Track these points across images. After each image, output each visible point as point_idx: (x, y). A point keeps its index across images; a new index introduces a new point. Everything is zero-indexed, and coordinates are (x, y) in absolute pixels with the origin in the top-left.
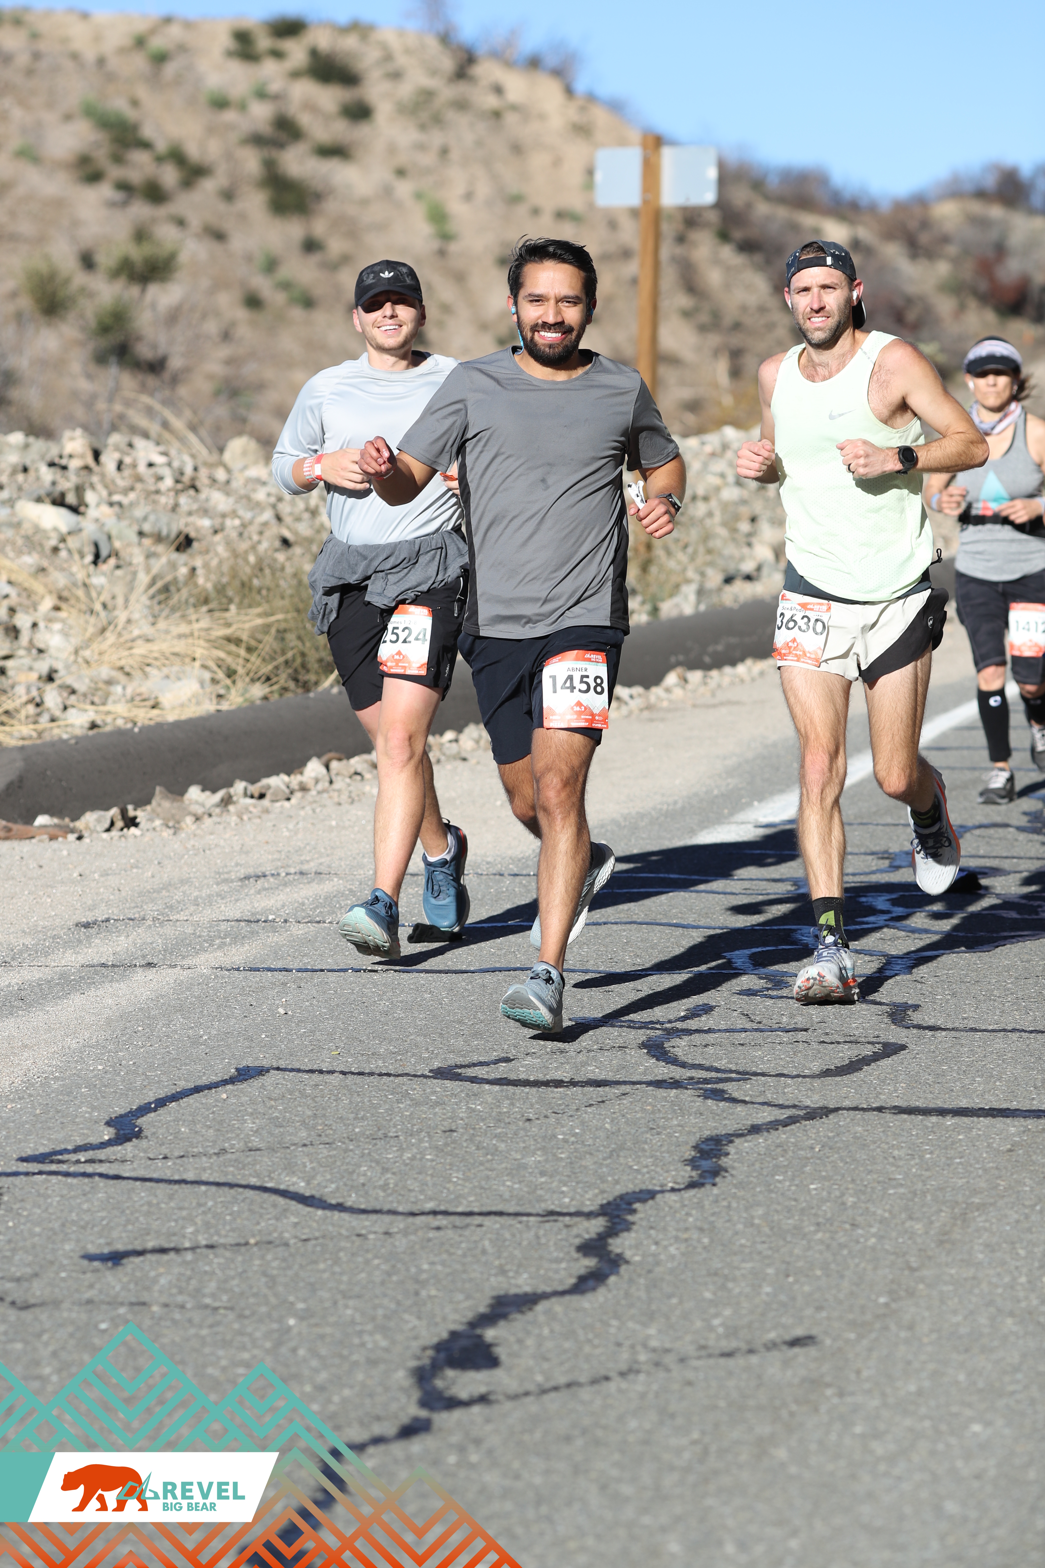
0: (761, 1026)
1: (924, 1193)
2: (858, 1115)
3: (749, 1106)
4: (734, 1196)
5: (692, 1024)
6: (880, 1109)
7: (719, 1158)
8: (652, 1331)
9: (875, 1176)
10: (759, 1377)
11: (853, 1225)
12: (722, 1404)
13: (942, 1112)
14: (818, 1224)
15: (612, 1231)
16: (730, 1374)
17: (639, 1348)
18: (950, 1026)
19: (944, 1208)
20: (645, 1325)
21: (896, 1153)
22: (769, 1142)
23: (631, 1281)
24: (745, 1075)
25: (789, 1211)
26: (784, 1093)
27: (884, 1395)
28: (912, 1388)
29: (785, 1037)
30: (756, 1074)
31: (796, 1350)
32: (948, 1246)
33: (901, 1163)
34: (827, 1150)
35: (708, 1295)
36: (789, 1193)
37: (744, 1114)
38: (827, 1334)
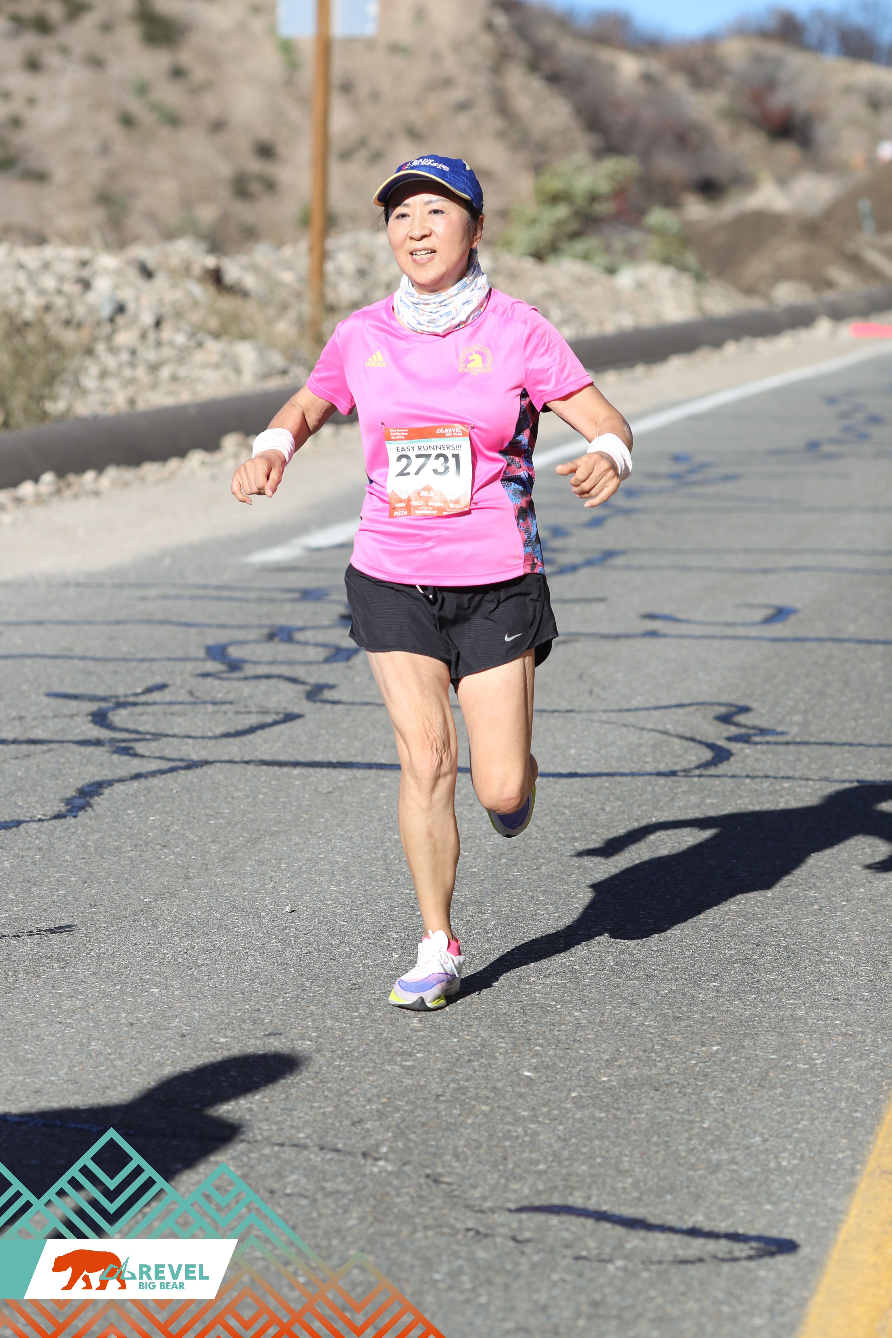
0: (198, 701)
1: (238, 823)
2: (228, 766)
3: (145, 760)
4: (84, 825)
5: (142, 699)
6: (247, 762)
7: (91, 797)
9: (207, 811)
10: (10, 954)
11: (164, 846)
13: (296, 764)
14: (136, 846)
18: (350, 700)
19: (245, 834)
21: (237, 794)
22: (142, 786)
24: (156, 736)
25: (120, 835)
26: (180, 750)
27: (100, 966)
29: (210, 708)
30: (167, 736)
31: (53, 935)
32: (227, 861)
33: (235, 801)
34: (184, 791)
36: (130, 823)
37: (136, 766)
38: (85, 924)
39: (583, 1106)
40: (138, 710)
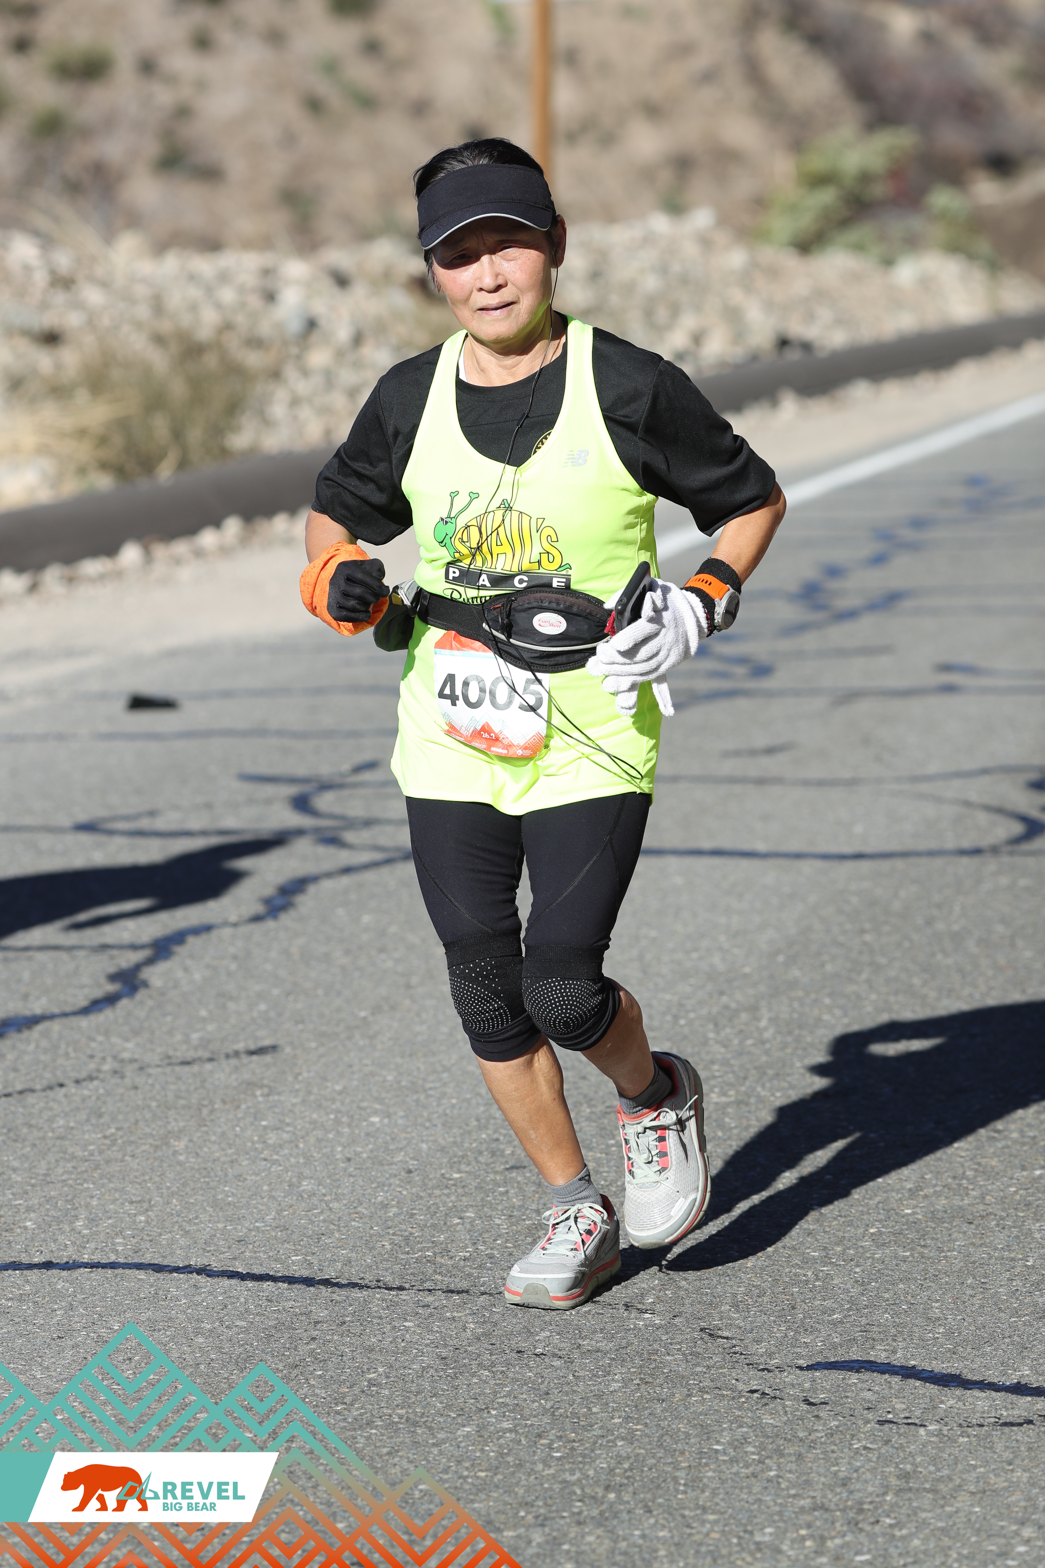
3: (356, 850)
4: (287, 928)
5: (350, 779)
7: (293, 896)
8: (130, 1045)
10: (204, 1081)
11: (381, 951)
12: (154, 1104)
15: (150, 961)
16: (179, 1078)
17: (109, 1060)
20: (127, 1040)
23: (142, 1003)
24: (368, 823)
25: (329, 940)
26: (396, 837)
27: (309, 1093)
28: (338, 1088)
31: (255, 1058)
35: (203, 1013)
37: (344, 857)
38: (291, 1044)
39: (884, 1244)
40: (345, 793)
